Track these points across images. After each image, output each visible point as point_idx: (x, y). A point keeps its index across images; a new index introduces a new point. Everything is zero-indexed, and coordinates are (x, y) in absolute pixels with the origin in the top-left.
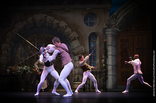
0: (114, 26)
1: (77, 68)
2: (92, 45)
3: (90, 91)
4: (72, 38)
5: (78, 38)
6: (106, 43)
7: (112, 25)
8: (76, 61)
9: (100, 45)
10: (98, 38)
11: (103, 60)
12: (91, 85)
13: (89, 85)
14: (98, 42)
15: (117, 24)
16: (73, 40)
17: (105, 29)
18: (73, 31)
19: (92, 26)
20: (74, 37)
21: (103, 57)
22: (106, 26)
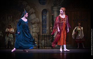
0: (58, 5)
1: (34, 32)
2: (44, 18)
3: (42, 48)
4: (30, 13)
5: (35, 13)
6: (53, 16)
7: (57, 4)
8: (33, 28)
9: (49, 18)
10: (48, 13)
11: (51, 28)
12: (43, 44)
13: (42, 44)
14: (48, 15)
15: (61, 3)
16: (32, 14)
17: (53, 7)
18: (31, 8)
19: (44, 5)
20: (32, 12)
21: (51, 25)
22: (53, 5)
